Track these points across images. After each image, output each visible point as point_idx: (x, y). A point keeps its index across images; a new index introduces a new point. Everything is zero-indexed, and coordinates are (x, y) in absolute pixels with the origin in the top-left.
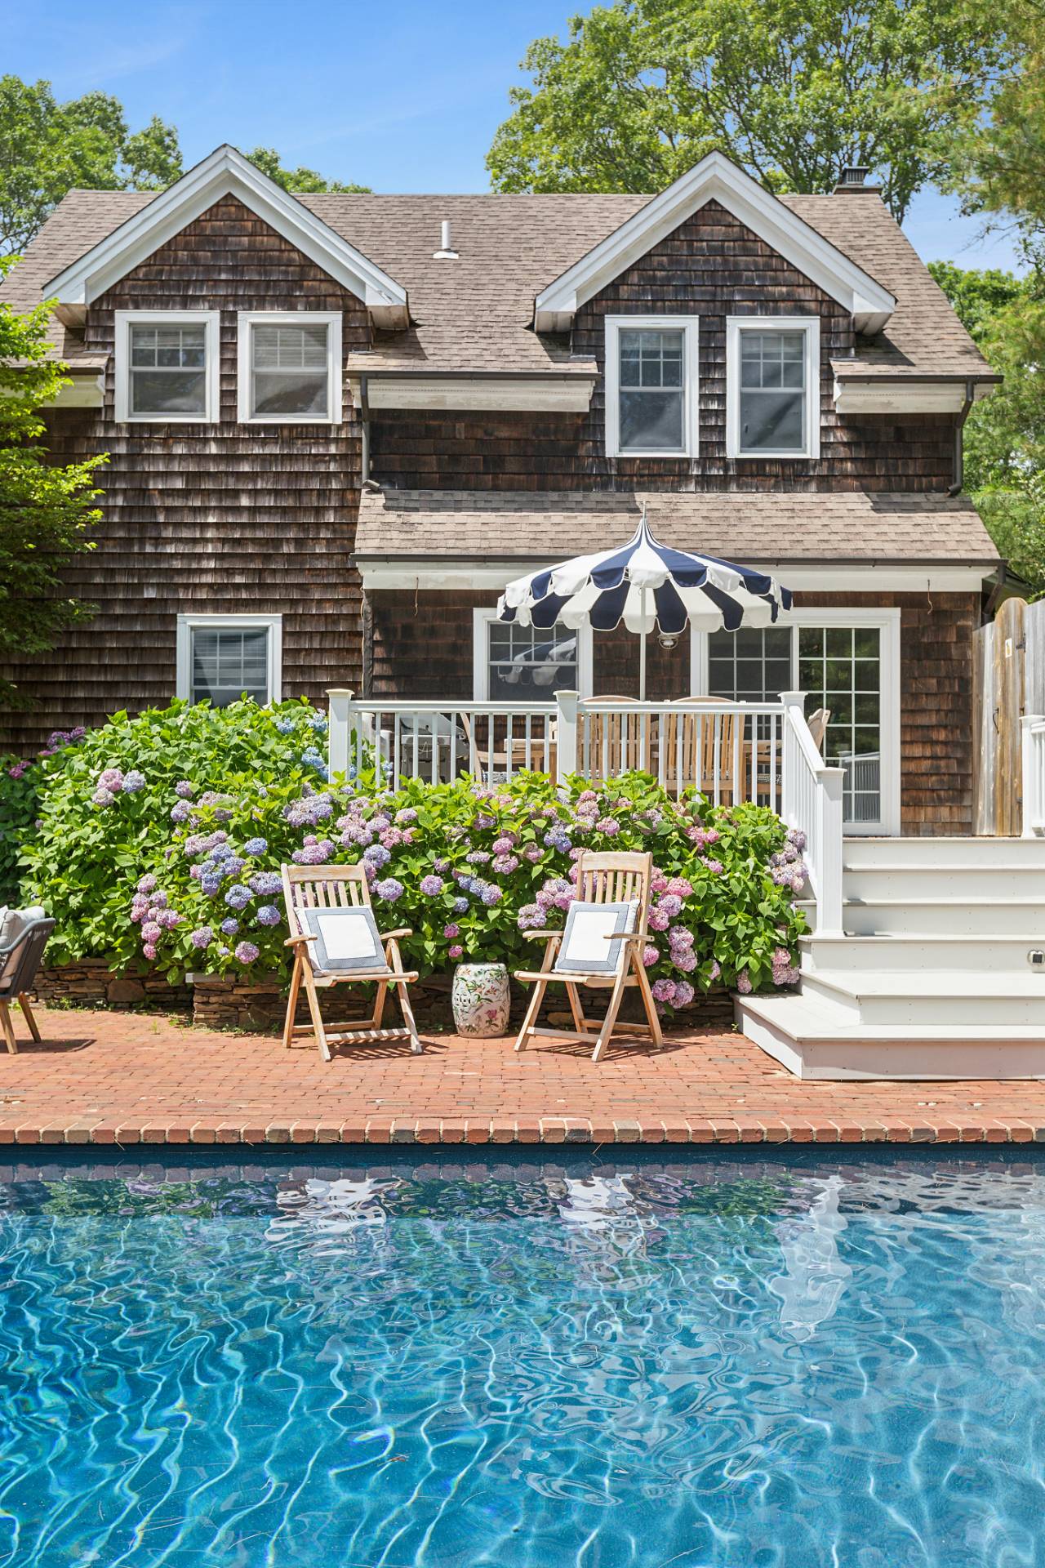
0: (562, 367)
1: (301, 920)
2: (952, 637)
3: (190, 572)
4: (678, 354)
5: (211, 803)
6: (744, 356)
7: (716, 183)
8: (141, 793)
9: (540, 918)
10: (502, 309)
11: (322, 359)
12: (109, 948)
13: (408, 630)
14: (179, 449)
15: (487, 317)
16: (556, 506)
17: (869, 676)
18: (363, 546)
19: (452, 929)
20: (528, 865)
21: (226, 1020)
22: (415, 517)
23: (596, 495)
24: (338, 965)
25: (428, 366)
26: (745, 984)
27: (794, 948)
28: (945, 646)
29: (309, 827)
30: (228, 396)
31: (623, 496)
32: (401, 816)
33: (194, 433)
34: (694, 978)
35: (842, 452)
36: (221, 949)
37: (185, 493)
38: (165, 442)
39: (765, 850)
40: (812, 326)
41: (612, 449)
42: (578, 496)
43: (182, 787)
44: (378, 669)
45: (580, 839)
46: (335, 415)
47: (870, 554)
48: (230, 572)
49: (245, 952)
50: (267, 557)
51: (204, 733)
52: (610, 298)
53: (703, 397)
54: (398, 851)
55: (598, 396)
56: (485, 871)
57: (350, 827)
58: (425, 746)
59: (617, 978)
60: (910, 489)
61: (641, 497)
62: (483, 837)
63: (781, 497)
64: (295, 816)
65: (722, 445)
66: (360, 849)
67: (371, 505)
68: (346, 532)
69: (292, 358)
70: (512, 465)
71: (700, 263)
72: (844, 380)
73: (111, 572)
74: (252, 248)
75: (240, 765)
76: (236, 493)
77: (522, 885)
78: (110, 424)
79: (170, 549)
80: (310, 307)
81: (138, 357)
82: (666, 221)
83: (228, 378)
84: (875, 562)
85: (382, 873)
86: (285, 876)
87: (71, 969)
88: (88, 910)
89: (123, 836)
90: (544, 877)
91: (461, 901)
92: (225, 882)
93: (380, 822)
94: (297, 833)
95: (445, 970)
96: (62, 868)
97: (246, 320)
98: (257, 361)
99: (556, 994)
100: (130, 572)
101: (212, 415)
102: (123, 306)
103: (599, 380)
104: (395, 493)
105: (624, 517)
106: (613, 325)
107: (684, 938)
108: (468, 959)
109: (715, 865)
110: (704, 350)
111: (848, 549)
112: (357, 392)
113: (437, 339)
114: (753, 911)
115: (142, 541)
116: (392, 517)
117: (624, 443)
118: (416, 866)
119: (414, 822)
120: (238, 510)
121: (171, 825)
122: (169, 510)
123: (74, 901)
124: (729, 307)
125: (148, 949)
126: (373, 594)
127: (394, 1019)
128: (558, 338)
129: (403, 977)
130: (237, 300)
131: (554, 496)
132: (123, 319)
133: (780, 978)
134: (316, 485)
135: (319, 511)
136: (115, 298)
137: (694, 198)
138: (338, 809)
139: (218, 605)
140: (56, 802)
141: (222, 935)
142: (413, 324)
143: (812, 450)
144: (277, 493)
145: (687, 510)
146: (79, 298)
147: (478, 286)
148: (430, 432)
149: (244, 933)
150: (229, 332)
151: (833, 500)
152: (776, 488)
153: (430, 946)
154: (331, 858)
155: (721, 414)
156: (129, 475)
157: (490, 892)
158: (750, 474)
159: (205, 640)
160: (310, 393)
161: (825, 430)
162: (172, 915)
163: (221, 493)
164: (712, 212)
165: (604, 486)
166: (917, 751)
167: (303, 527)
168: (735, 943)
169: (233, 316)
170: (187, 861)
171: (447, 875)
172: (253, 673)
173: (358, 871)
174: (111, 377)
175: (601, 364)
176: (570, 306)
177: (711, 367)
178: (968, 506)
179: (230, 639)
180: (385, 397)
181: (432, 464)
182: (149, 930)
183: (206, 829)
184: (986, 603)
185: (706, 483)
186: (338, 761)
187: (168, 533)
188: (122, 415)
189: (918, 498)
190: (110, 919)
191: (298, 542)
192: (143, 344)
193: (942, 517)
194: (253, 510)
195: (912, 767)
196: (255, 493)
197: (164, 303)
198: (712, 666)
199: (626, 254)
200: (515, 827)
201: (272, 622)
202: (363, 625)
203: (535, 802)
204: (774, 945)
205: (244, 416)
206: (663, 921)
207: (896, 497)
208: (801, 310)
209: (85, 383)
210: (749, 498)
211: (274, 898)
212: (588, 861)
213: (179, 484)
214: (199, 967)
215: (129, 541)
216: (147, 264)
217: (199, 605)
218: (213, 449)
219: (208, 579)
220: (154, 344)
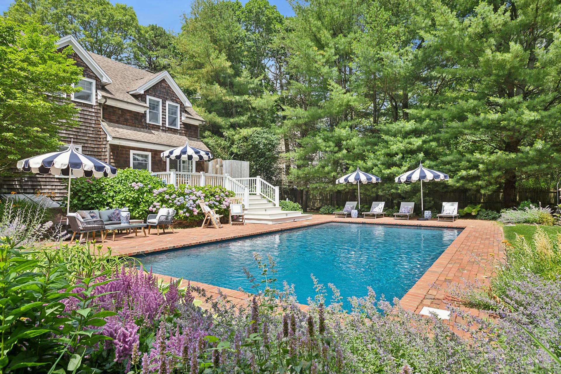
4: (158, 106)
6: (168, 109)
7: (164, 76)
11: (90, 89)
16: (140, 131)
22: (116, 129)
23: (146, 130)
25: (117, 98)
35: (183, 129)
40: (179, 106)
41: (148, 122)
42: (142, 129)
46: (94, 103)
48: (69, 134)
50: (78, 132)
52: (147, 92)
53: (162, 114)
55: (145, 110)
60: (192, 137)
61: (152, 131)
63: (175, 135)
65: (165, 124)
67: (104, 125)
69: (86, 88)
71: (162, 90)
72: (183, 117)
80: (88, 77)
82: (158, 80)
104: (108, 123)
106: (148, 97)
110: (162, 106)
112: (104, 100)
117: (150, 121)
124: (166, 99)
126: (111, 144)
128: (136, 96)
131: (138, 129)
134: (89, 117)
135: (90, 123)
137: (161, 77)
139: (66, 142)
143: (178, 128)
145: (160, 135)
148: (114, 111)
151: (182, 137)
152: (173, 133)
155: (165, 118)
158: (169, 130)
160: (88, 97)
161: (180, 125)
164: (164, 81)
165: (146, 128)
167: (86, 126)
175: (146, 104)
176: (140, 93)
177: (164, 110)
181: (114, 118)
185: (163, 130)
191: (85, 130)
193: (199, 143)
199: (152, 85)
201: (79, 147)
205: (72, 98)
208: (177, 103)
210: (169, 134)
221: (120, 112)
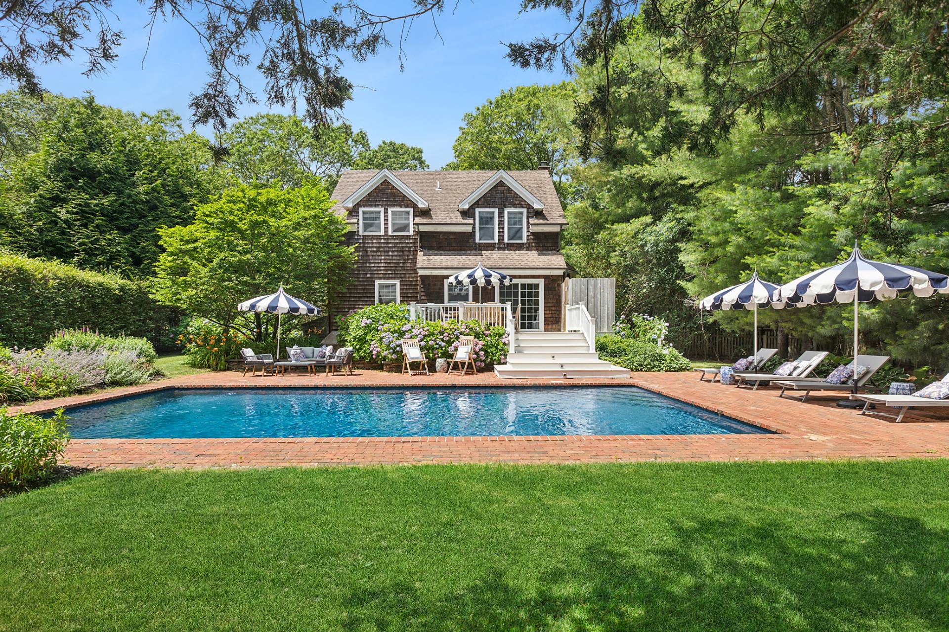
0: (465, 222)
1: (405, 350)
2: (556, 285)
3: (378, 270)
4: (493, 217)
5: (386, 326)
6: (509, 218)
7: (501, 177)
8: (371, 324)
9: (453, 349)
10: (452, 205)
11: (408, 219)
12: (365, 357)
13: (429, 285)
14: (375, 241)
15: (448, 207)
16: (464, 255)
17: (537, 295)
18: (419, 265)
19: (436, 351)
20: (451, 338)
21: (390, 370)
22: (431, 257)
23: (473, 252)
24: (413, 358)
25: (434, 222)
26: (495, 363)
27: (505, 355)
28: (555, 288)
29: (407, 331)
30: (386, 228)
31: (480, 252)
32: (425, 329)
33: (379, 237)
34: (484, 361)
35: (532, 241)
36: (389, 356)
37: (376, 252)
38: (371, 239)
39: (501, 336)
40: (525, 211)
41: (477, 241)
42: (469, 252)
43: (380, 323)
44: (422, 294)
45: (461, 333)
46: (412, 233)
47: (536, 267)
48: (387, 270)
49: (394, 356)
50: (396, 267)
51: (384, 311)
52: (477, 204)
53: (499, 228)
54: (425, 336)
55: (474, 228)
56: (442, 340)
57: (415, 331)
58: (431, 312)
59: (467, 360)
60: (548, 250)
61: (484, 252)
62: (442, 333)
63: (517, 252)
64: (404, 329)
65: (503, 239)
66: (417, 336)
67: (420, 254)
68: (414, 261)
69: (401, 219)
70: (454, 245)
71: (498, 196)
72: (532, 224)
73: (359, 270)
74: (391, 193)
75: (392, 318)
76: (388, 251)
77: (449, 343)
78: (358, 235)
79: (373, 265)
80: (405, 207)
81: (365, 219)
82: (490, 185)
83: (386, 224)
84: (537, 268)
85: (421, 341)
86: (402, 341)
87: (357, 361)
88: (361, 349)
89: (367, 333)
90: (454, 341)
91: (437, 346)
92: (390, 342)
93: (421, 330)
94: (404, 332)
95: (434, 360)
96: (354, 340)
97: (390, 210)
98: (393, 220)
99: (456, 363)
100: (364, 270)
101: (383, 233)
102: (361, 207)
103: (474, 225)
104: (426, 251)
105: (480, 257)
106: (477, 211)
107: (482, 353)
108: (439, 357)
109: (489, 339)
110: (499, 217)
111: (531, 265)
112: (417, 227)
113: (436, 214)
114: (497, 348)
115: (366, 263)
116: (425, 257)
117: (480, 239)
118: (428, 339)
119: (428, 330)
120: (389, 256)
121: (378, 331)
122: (372, 256)
123: (357, 347)
124: (505, 206)
125: (374, 357)
126: (421, 276)
127: (424, 369)
128: (465, 214)
129: (425, 360)
130: (388, 205)
131: (464, 252)
132: (361, 210)
133: (502, 361)
134: (407, 250)
135: (408, 256)
136: (359, 205)
137: (496, 180)
138: (413, 328)
139: (384, 278)
140: (353, 325)
141: (390, 353)
142: (430, 210)
143: (525, 241)
144: (398, 251)
145: (495, 255)
146: (351, 205)
147: (446, 199)
148: (434, 237)
149: (394, 352)
150: (386, 212)
151: (529, 252)
152: (516, 250)
153: (431, 355)
154: (411, 337)
155: (503, 232)
156: (363, 247)
157: (443, 344)
158: (510, 247)
159: (382, 287)
160: (405, 228)
161: (528, 236)
162: (379, 349)
163: (385, 252)
164: (501, 183)
165: (475, 250)
166: (548, 312)
167: (405, 259)
168: (493, 354)
169: (387, 209)
170: (381, 338)
171: (435, 341)
172: (393, 294)
173: (417, 340)
174: (358, 224)
175: (474, 220)
176: (467, 207)
177: (501, 222)
178: (561, 254)
179: (388, 286)
180: (423, 229)
181: (434, 244)
182: (374, 352)
183: (385, 332)
184: (563, 278)
185: (499, 249)
186: (413, 317)
187: (373, 261)
188: (361, 233)
189: (550, 252)
190: (365, 351)
191: (403, 263)
192: (366, 216)
193: (554, 257)
194: (392, 256)
195: (547, 316)
196: (393, 251)
197: (371, 206)
198: (500, 292)
199: (480, 194)
200: (448, 331)
201: (397, 282)
202: (419, 283)
203: (452, 326)
204: (501, 355)
205: (390, 233)
206: (477, 350)
207: (544, 252)
208: (522, 207)
209: (353, 226)
210: (510, 252)
211: (400, 346)
212: (462, 337)
213: (375, 249)
214: (385, 360)
215: (363, 263)
216: (366, 197)
217: (380, 278)
218: (383, 241)
219: (382, 272)
220: (368, 216)
221: (441, 236)
